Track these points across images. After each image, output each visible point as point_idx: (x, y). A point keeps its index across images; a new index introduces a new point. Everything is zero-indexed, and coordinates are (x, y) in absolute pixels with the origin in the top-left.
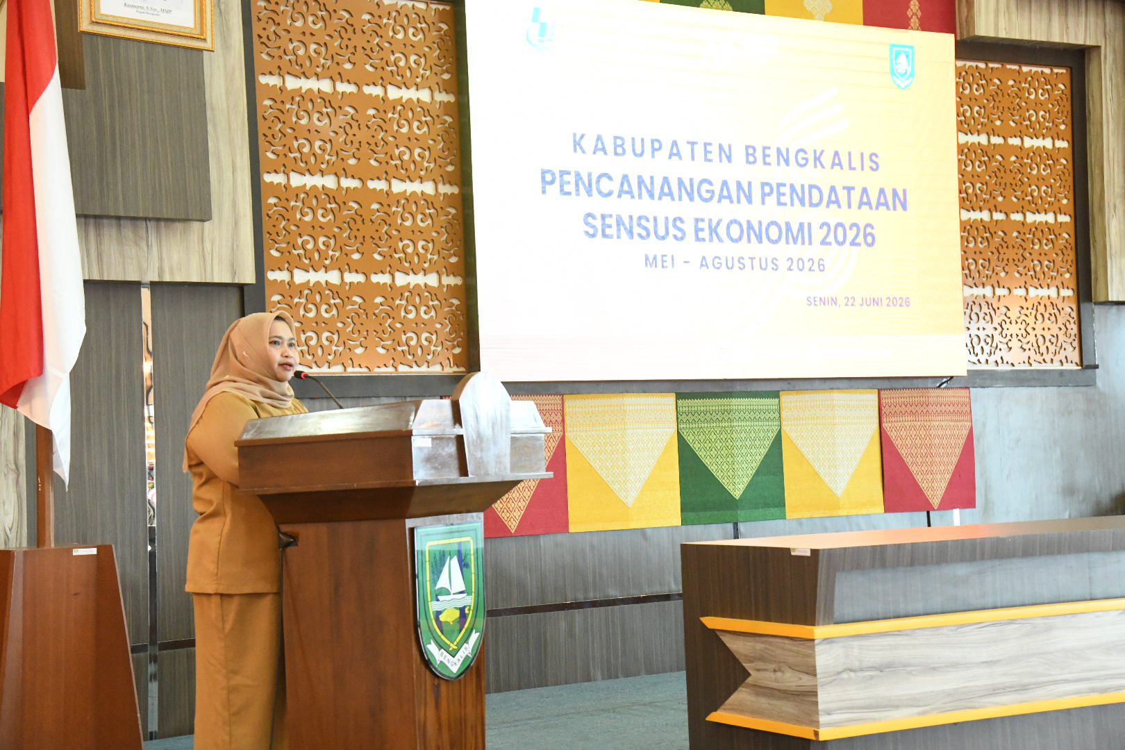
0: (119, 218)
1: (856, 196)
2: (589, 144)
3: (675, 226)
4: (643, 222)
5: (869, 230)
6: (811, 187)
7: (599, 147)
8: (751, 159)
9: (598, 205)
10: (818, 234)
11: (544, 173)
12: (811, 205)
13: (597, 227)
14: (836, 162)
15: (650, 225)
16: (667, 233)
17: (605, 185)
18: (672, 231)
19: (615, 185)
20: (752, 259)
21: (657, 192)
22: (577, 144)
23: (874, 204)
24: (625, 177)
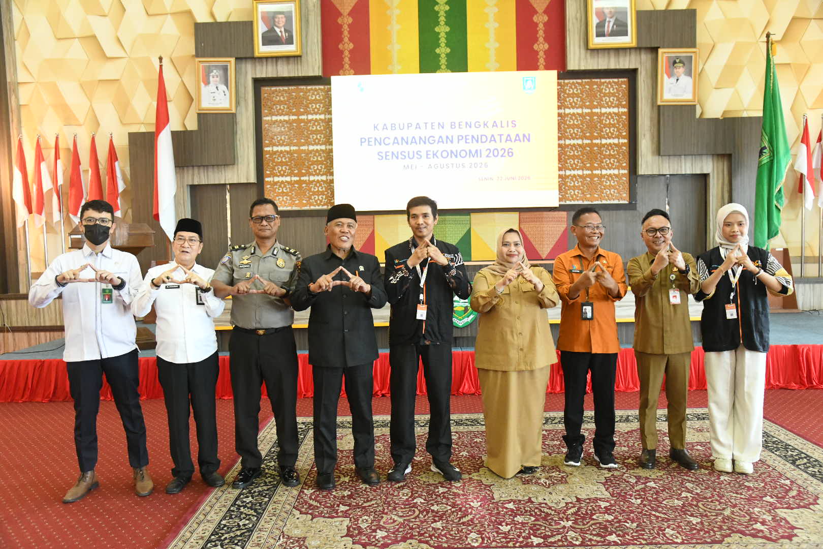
0: (213, 166)
1: (504, 138)
2: (380, 127)
3: (417, 154)
4: (403, 153)
5: (510, 150)
6: (482, 136)
7: (385, 127)
8: (453, 127)
9: (383, 148)
10: (485, 153)
11: (361, 139)
12: (482, 142)
13: (383, 156)
14: (495, 124)
15: (406, 154)
16: (414, 156)
17: (387, 141)
18: (416, 155)
19: (391, 141)
20: (452, 164)
21: (409, 142)
22: (375, 127)
23: (513, 140)
24: (396, 138)
